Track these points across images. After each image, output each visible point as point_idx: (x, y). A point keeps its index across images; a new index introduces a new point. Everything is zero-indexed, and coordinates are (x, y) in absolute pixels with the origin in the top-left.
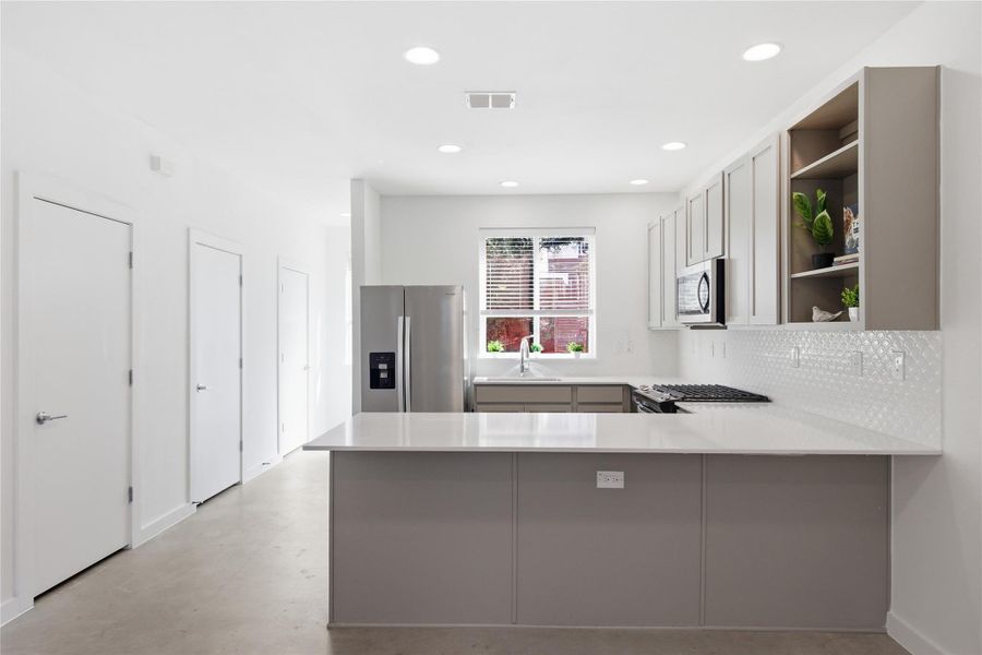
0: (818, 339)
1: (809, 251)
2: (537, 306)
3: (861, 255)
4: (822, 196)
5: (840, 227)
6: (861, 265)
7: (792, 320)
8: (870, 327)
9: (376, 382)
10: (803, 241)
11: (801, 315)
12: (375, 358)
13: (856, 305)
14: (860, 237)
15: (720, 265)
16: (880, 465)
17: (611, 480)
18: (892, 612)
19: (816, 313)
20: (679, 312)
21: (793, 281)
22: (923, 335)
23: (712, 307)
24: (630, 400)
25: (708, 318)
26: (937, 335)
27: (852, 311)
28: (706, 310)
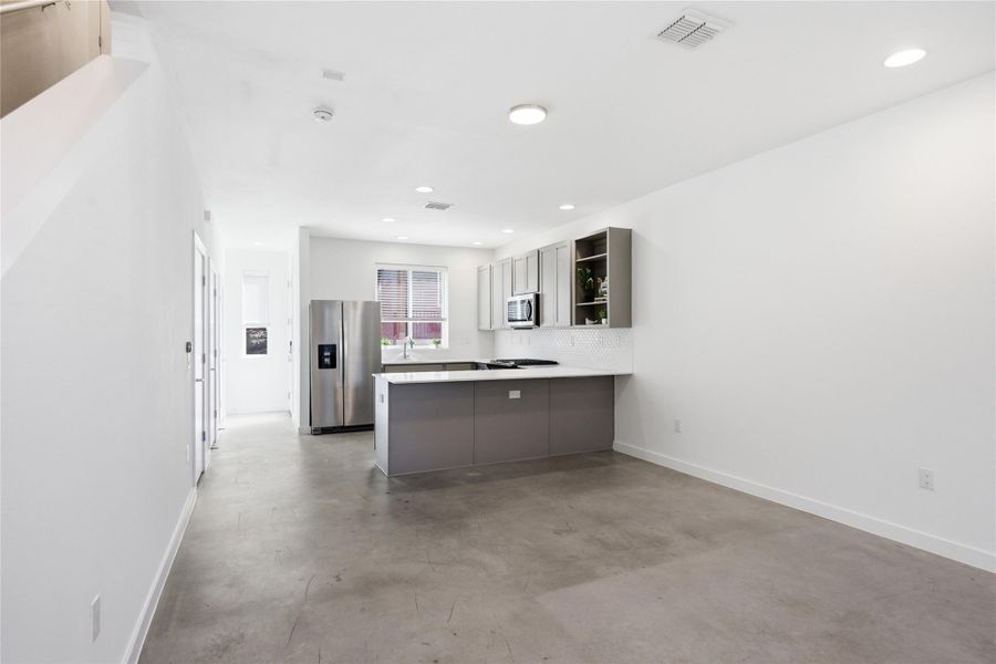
0: (589, 333)
1: (583, 295)
2: (410, 315)
3: (607, 297)
4: (589, 271)
5: (597, 285)
6: (608, 302)
7: (577, 324)
8: (611, 326)
9: (322, 365)
10: (580, 289)
11: (581, 321)
12: (322, 348)
13: (606, 317)
14: (607, 290)
15: (537, 297)
16: (611, 379)
17: (515, 394)
18: (616, 441)
19: (587, 321)
20: (510, 320)
21: (577, 307)
22: (626, 329)
23: (533, 316)
24: (476, 366)
25: (531, 323)
26: (631, 329)
27: (603, 321)
28: (529, 319)
